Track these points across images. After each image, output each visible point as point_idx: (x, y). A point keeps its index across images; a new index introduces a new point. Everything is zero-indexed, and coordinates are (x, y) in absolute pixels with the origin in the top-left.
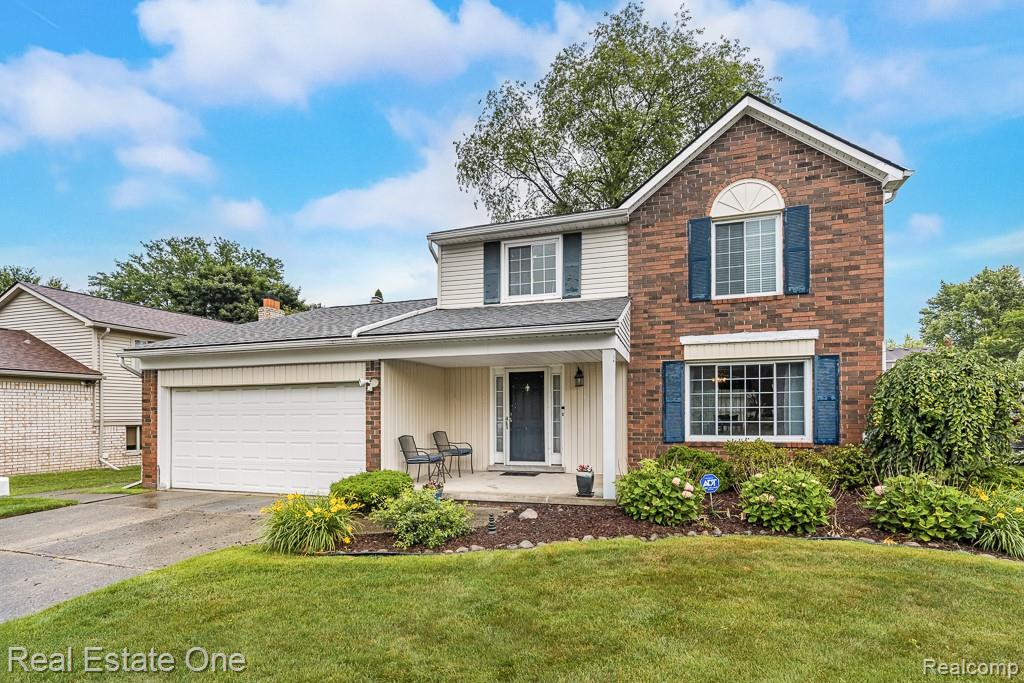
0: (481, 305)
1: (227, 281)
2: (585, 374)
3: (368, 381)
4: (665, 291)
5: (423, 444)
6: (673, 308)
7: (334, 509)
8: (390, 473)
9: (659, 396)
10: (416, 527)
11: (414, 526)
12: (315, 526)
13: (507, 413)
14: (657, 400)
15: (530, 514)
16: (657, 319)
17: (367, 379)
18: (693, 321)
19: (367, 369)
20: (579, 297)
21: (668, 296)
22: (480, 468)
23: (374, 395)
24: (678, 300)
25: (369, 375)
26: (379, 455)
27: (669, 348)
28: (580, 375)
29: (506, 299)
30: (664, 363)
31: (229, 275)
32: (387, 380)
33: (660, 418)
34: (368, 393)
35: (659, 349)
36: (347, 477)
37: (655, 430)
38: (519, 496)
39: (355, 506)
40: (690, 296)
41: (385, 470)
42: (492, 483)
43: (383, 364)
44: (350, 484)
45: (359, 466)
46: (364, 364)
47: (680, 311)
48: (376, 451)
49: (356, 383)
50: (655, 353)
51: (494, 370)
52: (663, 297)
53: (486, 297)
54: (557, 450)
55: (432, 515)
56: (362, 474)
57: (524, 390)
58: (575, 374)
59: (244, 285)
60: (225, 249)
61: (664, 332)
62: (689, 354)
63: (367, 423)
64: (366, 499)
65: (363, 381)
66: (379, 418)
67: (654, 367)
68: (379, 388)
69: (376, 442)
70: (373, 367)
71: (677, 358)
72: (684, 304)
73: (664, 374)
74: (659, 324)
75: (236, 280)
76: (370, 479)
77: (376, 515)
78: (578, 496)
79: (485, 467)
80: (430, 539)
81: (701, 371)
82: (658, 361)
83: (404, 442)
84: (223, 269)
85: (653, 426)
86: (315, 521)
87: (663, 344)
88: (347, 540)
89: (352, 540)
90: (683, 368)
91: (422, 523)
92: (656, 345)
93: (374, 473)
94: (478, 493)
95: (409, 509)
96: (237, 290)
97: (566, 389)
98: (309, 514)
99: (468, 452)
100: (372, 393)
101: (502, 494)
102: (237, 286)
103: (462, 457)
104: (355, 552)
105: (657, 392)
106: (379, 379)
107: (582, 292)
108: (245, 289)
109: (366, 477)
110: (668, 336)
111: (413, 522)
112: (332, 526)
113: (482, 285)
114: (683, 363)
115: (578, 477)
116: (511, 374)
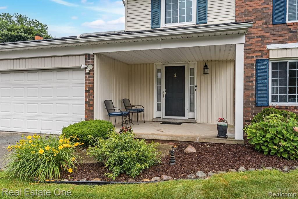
0: (150, 29)
1: (21, 33)
2: (209, 67)
3: (86, 66)
4: (258, 18)
5: (117, 105)
6: (263, 29)
7: (60, 148)
8: (99, 121)
9: (254, 79)
10: (122, 161)
11: (120, 161)
12: (45, 160)
13: (163, 89)
14: (252, 82)
15: (191, 149)
16: (253, 35)
17: (86, 65)
18: (274, 35)
19: (86, 59)
20: (206, 23)
21: (259, 22)
22: (148, 120)
23: (90, 75)
24: (266, 24)
25: (87, 63)
26: (93, 111)
27: (260, 51)
28: (206, 67)
29: (163, 25)
30: (257, 61)
31: (22, 30)
32: (97, 67)
33: (254, 92)
34: (86, 73)
35: (254, 52)
36: (73, 123)
37: (251, 99)
38: (179, 137)
39: (77, 144)
40: (273, 20)
41: (96, 120)
42: (158, 128)
43: (95, 56)
44: (75, 128)
45: (81, 117)
46: (84, 56)
47: (267, 30)
48: (91, 108)
49: (79, 69)
50: (251, 55)
51: (156, 65)
52: (257, 22)
53: (152, 25)
54: (191, 110)
55: (133, 152)
56: (82, 122)
57: (173, 76)
58: (203, 67)
59: (29, 35)
60: (20, 19)
61: (257, 42)
62: (272, 55)
63: (86, 91)
64: (84, 138)
65: (84, 66)
66: (93, 88)
67: (251, 62)
68: (92, 70)
69: (91, 103)
70: (89, 58)
71: (265, 57)
72: (270, 26)
73: (256, 66)
74: (254, 38)
75: (25, 33)
76: (87, 125)
77: (91, 151)
78: (218, 137)
79: (151, 119)
80: (132, 170)
81: (279, 65)
82: (253, 59)
83: (107, 104)
84: (19, 27)
85: (249, 97)
86: (46, 156)
87: (256, 49)
88: (70, 170)
89: (74, 170)
90: (268, 63)
91: (126, 158)
92: (252, 50)
93: (90, 122)
94: (153, 134)
95: (116, 147)
96: (26, 37)
97: (197, 75)
98: (41, 151)
99: (142, 110)
100: (89, 73)
101: (169, 136)
102: (26, 35)
103: (139, 113)
104: (76, 180)
105: (252, 77)
106: (93, 65)
107: (208, 20)
108: (29, 36)
109: (84, 124)
110: (260, 44)
111: (119, 157)
112: (59, 160)
113: (150, 18)
114: (268, 60)
115: (218, 125)
116: (166, 67)
